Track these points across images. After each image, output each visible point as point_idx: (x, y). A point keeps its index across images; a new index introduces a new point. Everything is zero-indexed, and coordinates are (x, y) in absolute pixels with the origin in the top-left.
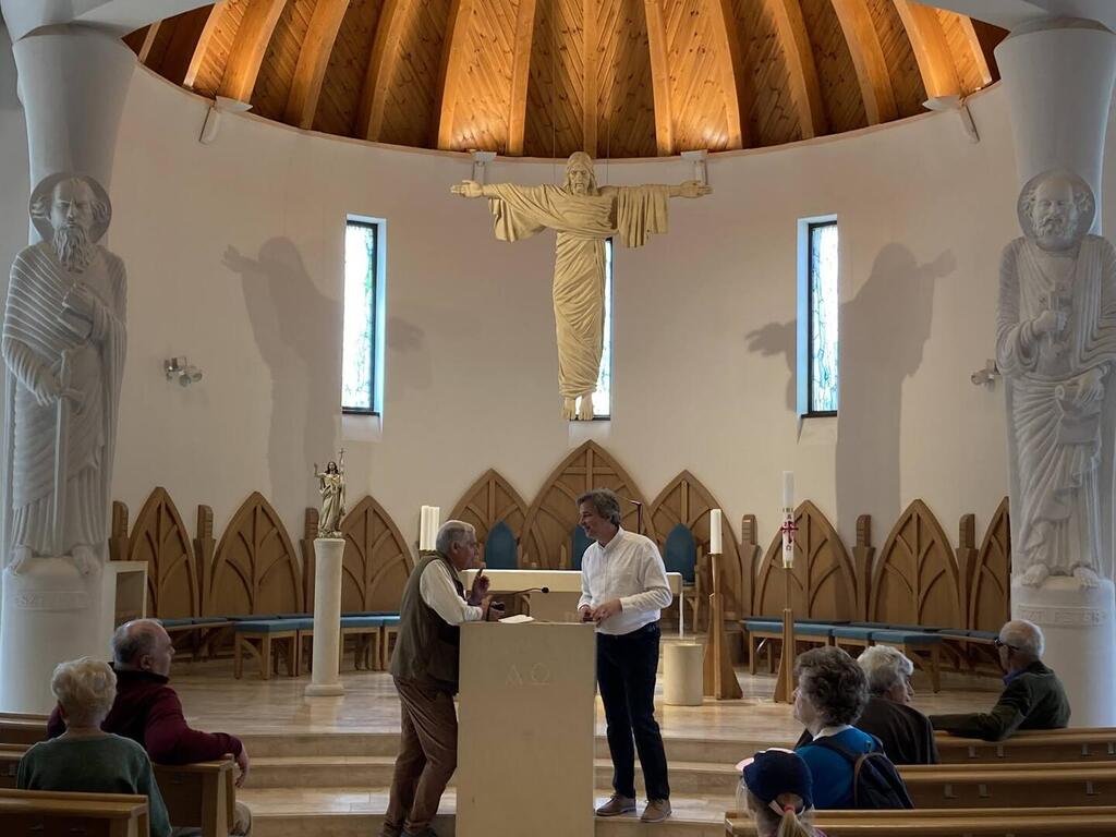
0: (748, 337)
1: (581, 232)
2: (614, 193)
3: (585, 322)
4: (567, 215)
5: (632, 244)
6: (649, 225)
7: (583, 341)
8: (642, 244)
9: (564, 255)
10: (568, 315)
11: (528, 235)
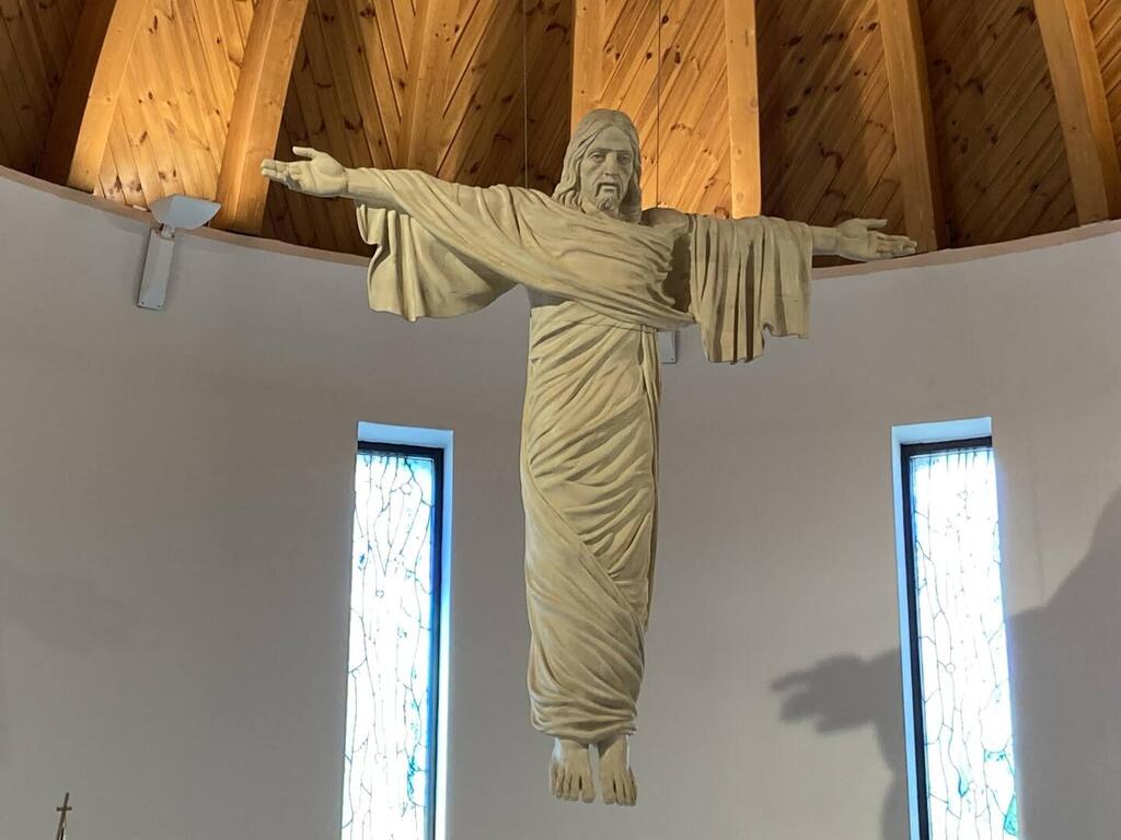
0: (779, 685)
1: (611, 303)
2: (681, 224)
3: (620, 537)
4: (570, 261)
5: (727, 355)
6: (765, 311)
7: (612, 585)
8: (750, 357)
9: (565, 359)
10: (575, 516)
11: (456, 309)
